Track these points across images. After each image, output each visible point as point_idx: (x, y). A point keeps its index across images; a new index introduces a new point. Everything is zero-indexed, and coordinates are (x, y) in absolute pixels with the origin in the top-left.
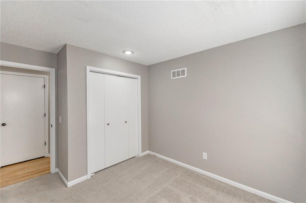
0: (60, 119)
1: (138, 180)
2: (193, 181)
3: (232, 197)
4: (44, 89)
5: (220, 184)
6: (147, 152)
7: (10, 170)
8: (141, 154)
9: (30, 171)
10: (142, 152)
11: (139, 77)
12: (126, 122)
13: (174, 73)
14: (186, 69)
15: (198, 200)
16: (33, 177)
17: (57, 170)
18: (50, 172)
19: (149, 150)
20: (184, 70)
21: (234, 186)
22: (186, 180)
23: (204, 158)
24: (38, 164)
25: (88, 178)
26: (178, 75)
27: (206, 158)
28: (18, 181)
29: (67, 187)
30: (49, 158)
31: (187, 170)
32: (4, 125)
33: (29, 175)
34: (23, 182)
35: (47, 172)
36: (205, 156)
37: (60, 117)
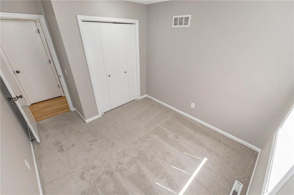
0: (66, 72)
1: (137, 120)
2: (179, 123)
3: (206, 136)
4: (39, 34)
5: (200, 126)
6: (146, 96)
7: (40, 106)
8: (140, 98)
9: (55, 108)
10: (141, 96)
11: (137, 22)
12: (125, 72)
13: (176, 19)
14: (190, 16)
15: (180, 137)
16: (59, 114)
17: (75, 109)
18: (70, 110)
19: (147, 94)
20: (188, 18)
21: (210, 128)
22: (174, 121)
23: (191, 107)
24: (59, 102)
25: (100, 117)
26: (181, 24)
27: (193, 107)
28: (49, 116)
29: (85, 122)
30: (65, 97)
31: (177, 113)
32: (18, 72)
33: (55, 112)
34: (53, 118)
35: (68, 109)
36: (193, 105)
37: (65, 70)
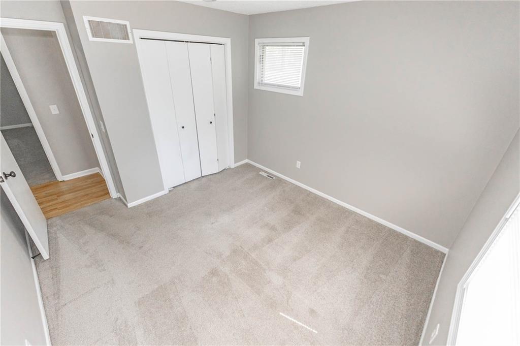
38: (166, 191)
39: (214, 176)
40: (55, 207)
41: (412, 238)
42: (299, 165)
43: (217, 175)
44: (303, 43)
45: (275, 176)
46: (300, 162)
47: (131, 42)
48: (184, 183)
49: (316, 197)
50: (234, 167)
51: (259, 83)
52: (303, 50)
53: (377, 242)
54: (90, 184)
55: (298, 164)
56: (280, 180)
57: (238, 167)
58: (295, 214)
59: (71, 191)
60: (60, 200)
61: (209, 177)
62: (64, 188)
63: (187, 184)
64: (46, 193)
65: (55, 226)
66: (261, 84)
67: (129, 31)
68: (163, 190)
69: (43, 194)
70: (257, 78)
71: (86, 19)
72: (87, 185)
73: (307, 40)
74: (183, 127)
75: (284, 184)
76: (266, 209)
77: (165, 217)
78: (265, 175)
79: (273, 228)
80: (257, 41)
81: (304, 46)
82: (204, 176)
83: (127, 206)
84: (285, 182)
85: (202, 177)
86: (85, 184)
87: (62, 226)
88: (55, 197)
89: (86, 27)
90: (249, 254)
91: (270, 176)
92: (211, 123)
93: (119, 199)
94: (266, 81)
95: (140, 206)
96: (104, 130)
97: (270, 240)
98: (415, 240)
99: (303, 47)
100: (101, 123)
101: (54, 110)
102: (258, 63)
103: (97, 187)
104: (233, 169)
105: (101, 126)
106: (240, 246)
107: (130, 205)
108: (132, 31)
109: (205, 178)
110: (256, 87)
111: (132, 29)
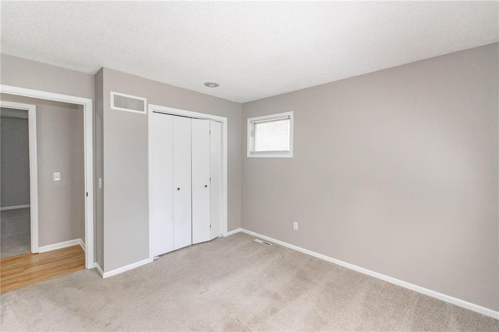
38: (150, 260)
39: (205, 244)
40: (16, 280)
41: (450, 304)
42: (297, 227)
43: (208, 244)
44: (289, 116)
45: (272, 243)
46: (297, 223)
47: (145, 113)
48: (172, 252)
49: (320, 261)
50: (226, 236)
51: (252, 152)
52: (289, 122)
53: (409, 310)
54: (66, 256)
55: (296, 225)
56: (277, 247)
57: (230, 236)
58: (300, 280)
59: (41, 263)
60: (26, 272)
61: (200, 245)
62: (35, 260)
63: (174, 253)
64: (13, 266)
65: (7, 301)
66: (253, 153)
67: (145, 104)
68: (148, 257)
69: (9, 266)
70: (250, 149)
71: (112, 93)
72: (63, 256)
73: (291, 114)
74: (179, 189)
75: (282, 250)
76: (265, 275)
77: (144, 287)
78: (261, 242)
79: (276, 296)
80: (249, 120)
81: (289, 118)
82: (194, 244)
83: (101, 276)
84: (284, 248)
85: (192, 245)
86: (62, 255)
87: (16, 301)
88: (22, 269)
89: (111, 99)
90: (248, 329)
91: (267, 243)
92: (206, 186)
93: (96, 269)
94: (257, 150)
95: (118, 276)
96: (100, 187)
97: (274, 311)
98: (455, 305)
99: (289, 120)
100: (100, 179)
101: (57, 177)
102: (250, 136)
103: (73, 258)
104: (225, 237)
105: (99, 183)
106: (236, 319)
107: (106, 275)
108: (147, 106)
109: (195, 247)
110: (249, 155)
111: (147, 104)
